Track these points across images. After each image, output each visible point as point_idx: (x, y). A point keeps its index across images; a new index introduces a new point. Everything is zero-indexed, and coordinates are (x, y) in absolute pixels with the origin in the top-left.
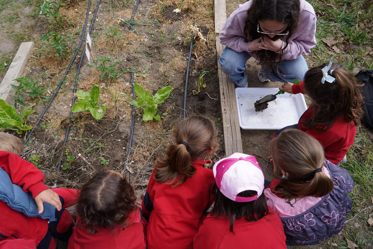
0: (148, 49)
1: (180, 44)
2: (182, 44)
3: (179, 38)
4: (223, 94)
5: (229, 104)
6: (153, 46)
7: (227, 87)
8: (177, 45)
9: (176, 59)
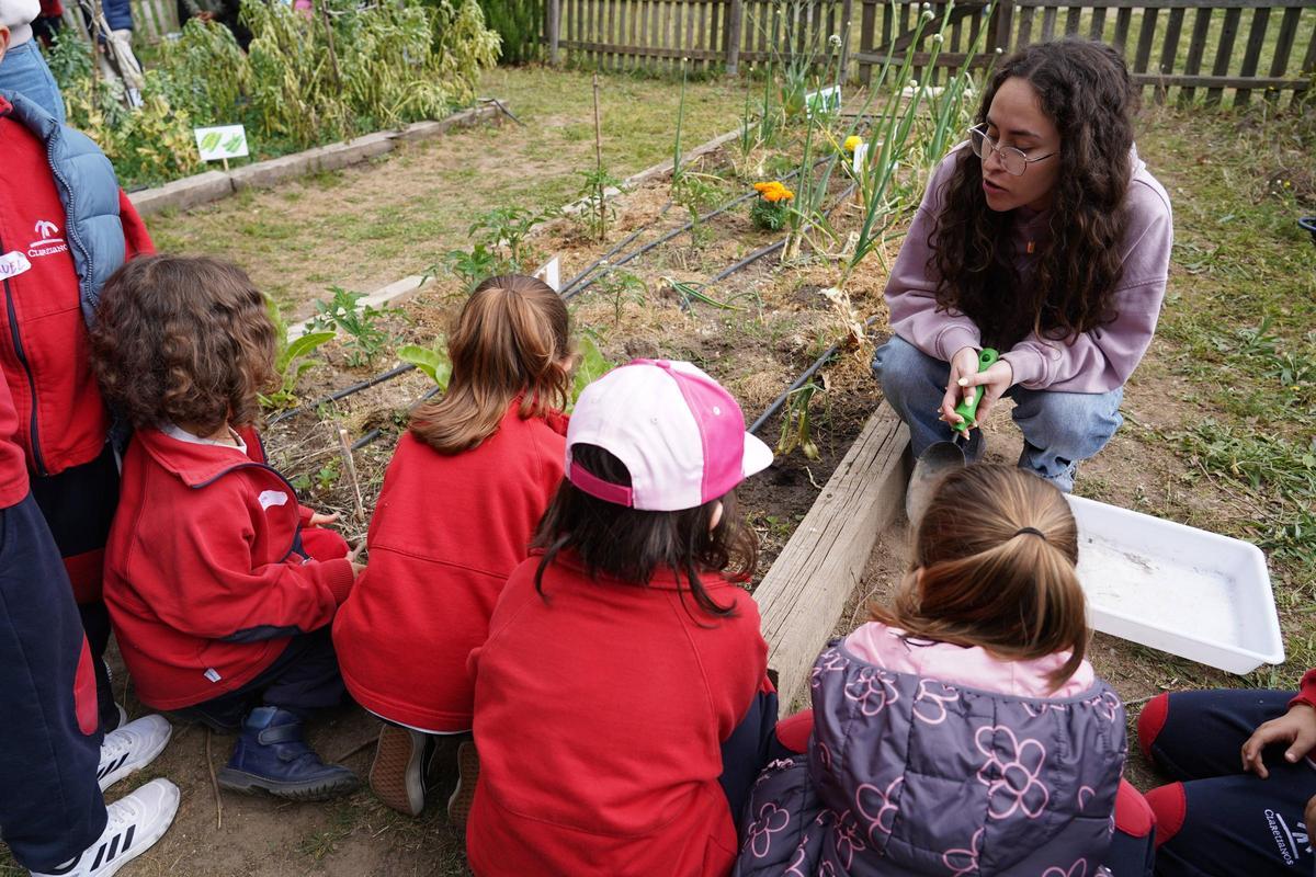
0: (699, 346)
1: (794, 350)
2: (800, 352)
3: (799, 340)
4: (850, 465)
5: (854, 486)
6: (716, 342)
7: (871, 455)
8: (785, 351)
9: (762, 375)
